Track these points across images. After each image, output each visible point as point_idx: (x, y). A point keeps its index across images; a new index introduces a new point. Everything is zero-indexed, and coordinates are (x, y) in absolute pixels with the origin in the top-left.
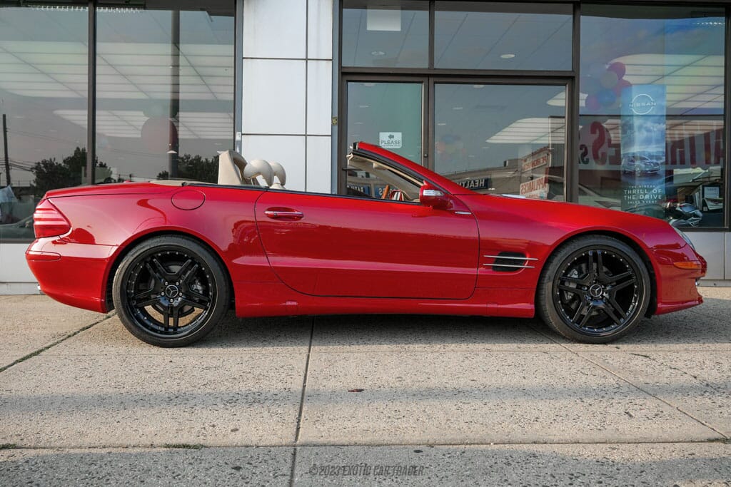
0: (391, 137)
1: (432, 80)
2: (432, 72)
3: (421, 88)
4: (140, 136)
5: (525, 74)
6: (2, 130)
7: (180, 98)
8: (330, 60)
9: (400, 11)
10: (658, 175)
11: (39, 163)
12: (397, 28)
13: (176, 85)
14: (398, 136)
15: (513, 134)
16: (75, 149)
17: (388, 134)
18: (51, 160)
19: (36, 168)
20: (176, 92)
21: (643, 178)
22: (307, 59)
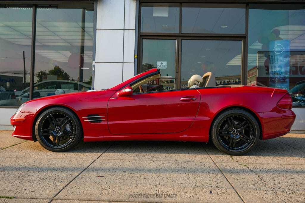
0: (162, 63)
1: (180, 38)
2: (180, 35)
3: (176, 42)
4: (67, 61)
5: (223, 35)
6: (23, 58)
7: (85, 45)
8: (134, 30)
9: (168, 8)
10: (286, 81)
11: (39, 72)
12: (166, 15)
13: (83, 40)
14: (165, 63)
15: (236, 61)
16: (55, 66)
17: (161, 62)
18: (44, 71)
19: (39, 75)
20: (83, 42)
21: (279, 83)
22: (124, 30)
